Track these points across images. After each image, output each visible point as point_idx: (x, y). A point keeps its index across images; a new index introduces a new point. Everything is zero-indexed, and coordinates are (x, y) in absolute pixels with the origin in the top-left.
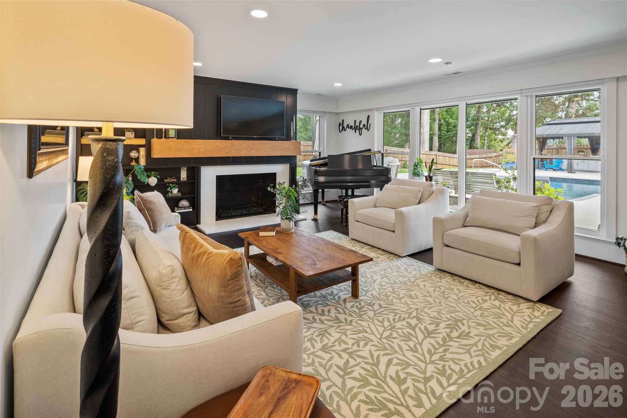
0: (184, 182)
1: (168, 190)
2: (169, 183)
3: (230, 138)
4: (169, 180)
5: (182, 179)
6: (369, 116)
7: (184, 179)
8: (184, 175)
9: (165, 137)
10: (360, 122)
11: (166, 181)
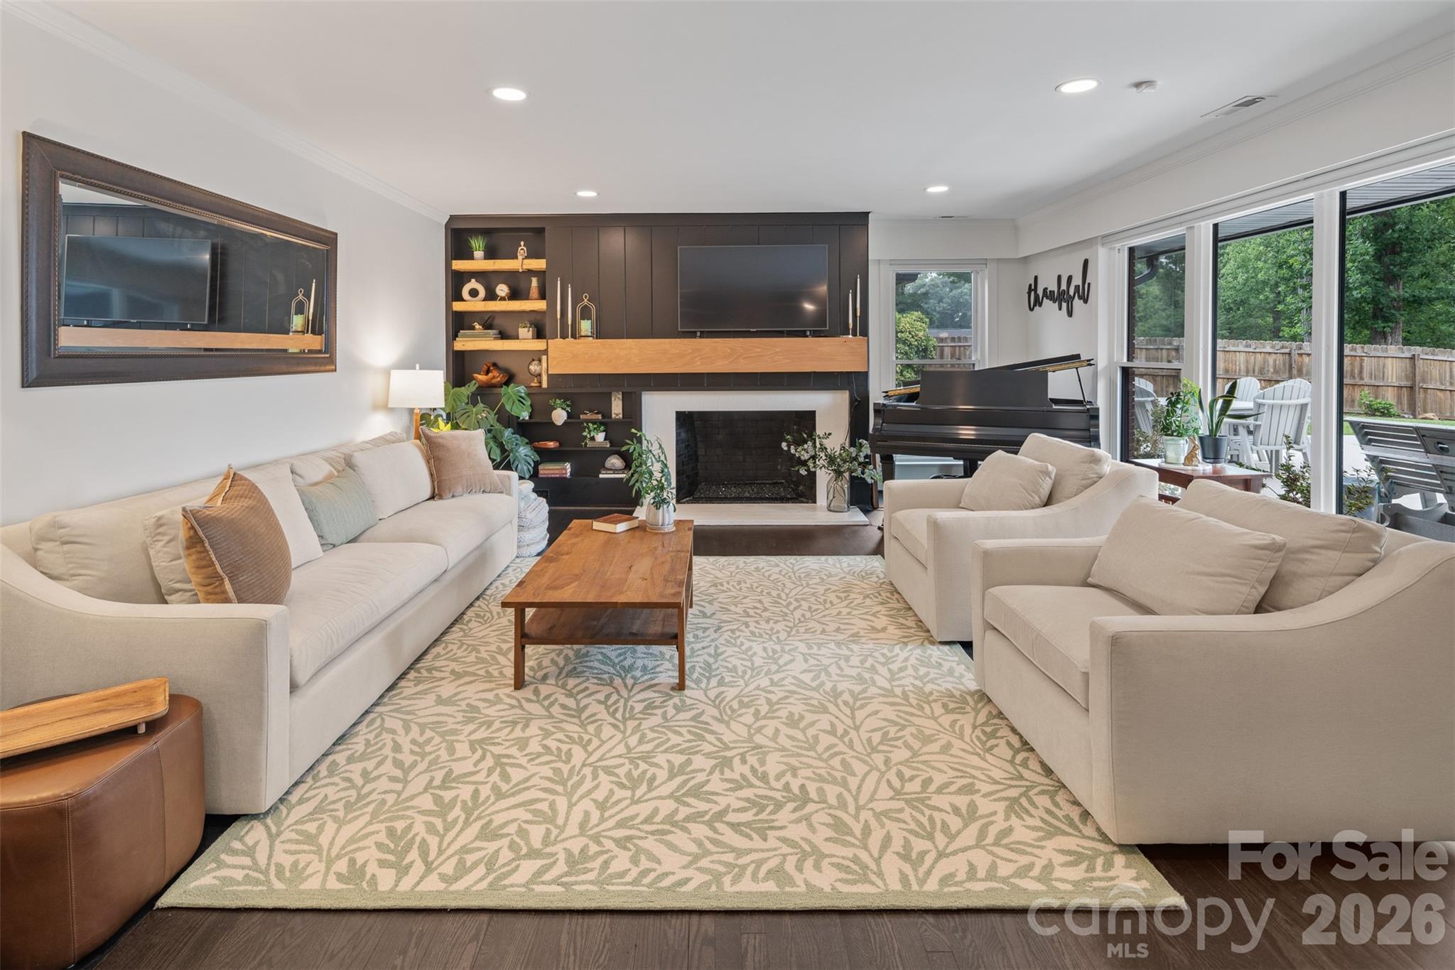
0: (617, 422)
1: (585, 434)
2: (588, 421)
3: (698, 334)
4: (589, 416)
5: (613, 416)
6: (1086, 262)
7: (617, 415)
8: (617, 408)
9: (574, 336)
10: (1070, 279)
11: (582, 417)
